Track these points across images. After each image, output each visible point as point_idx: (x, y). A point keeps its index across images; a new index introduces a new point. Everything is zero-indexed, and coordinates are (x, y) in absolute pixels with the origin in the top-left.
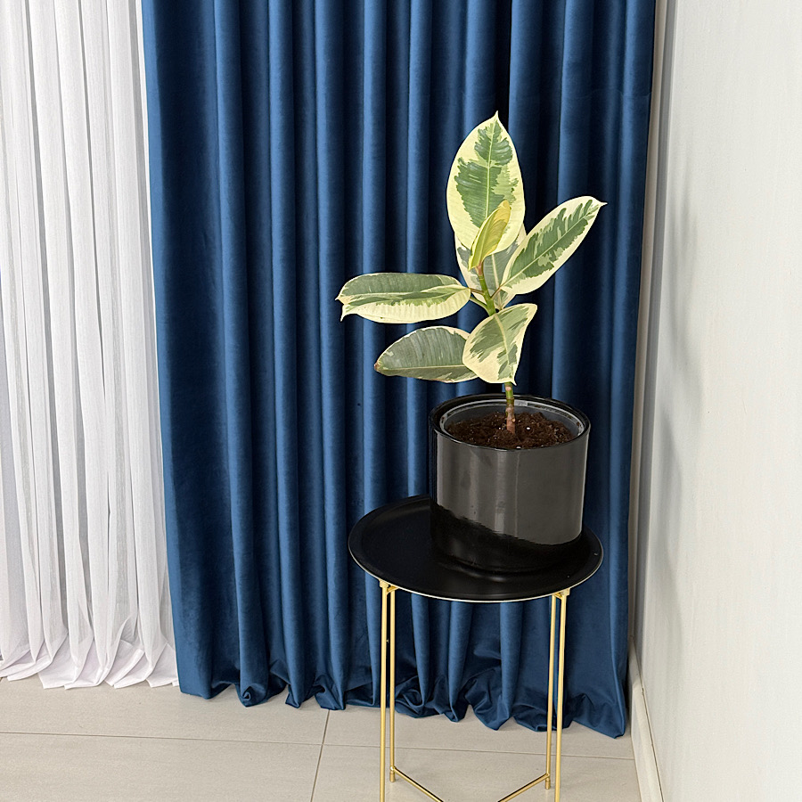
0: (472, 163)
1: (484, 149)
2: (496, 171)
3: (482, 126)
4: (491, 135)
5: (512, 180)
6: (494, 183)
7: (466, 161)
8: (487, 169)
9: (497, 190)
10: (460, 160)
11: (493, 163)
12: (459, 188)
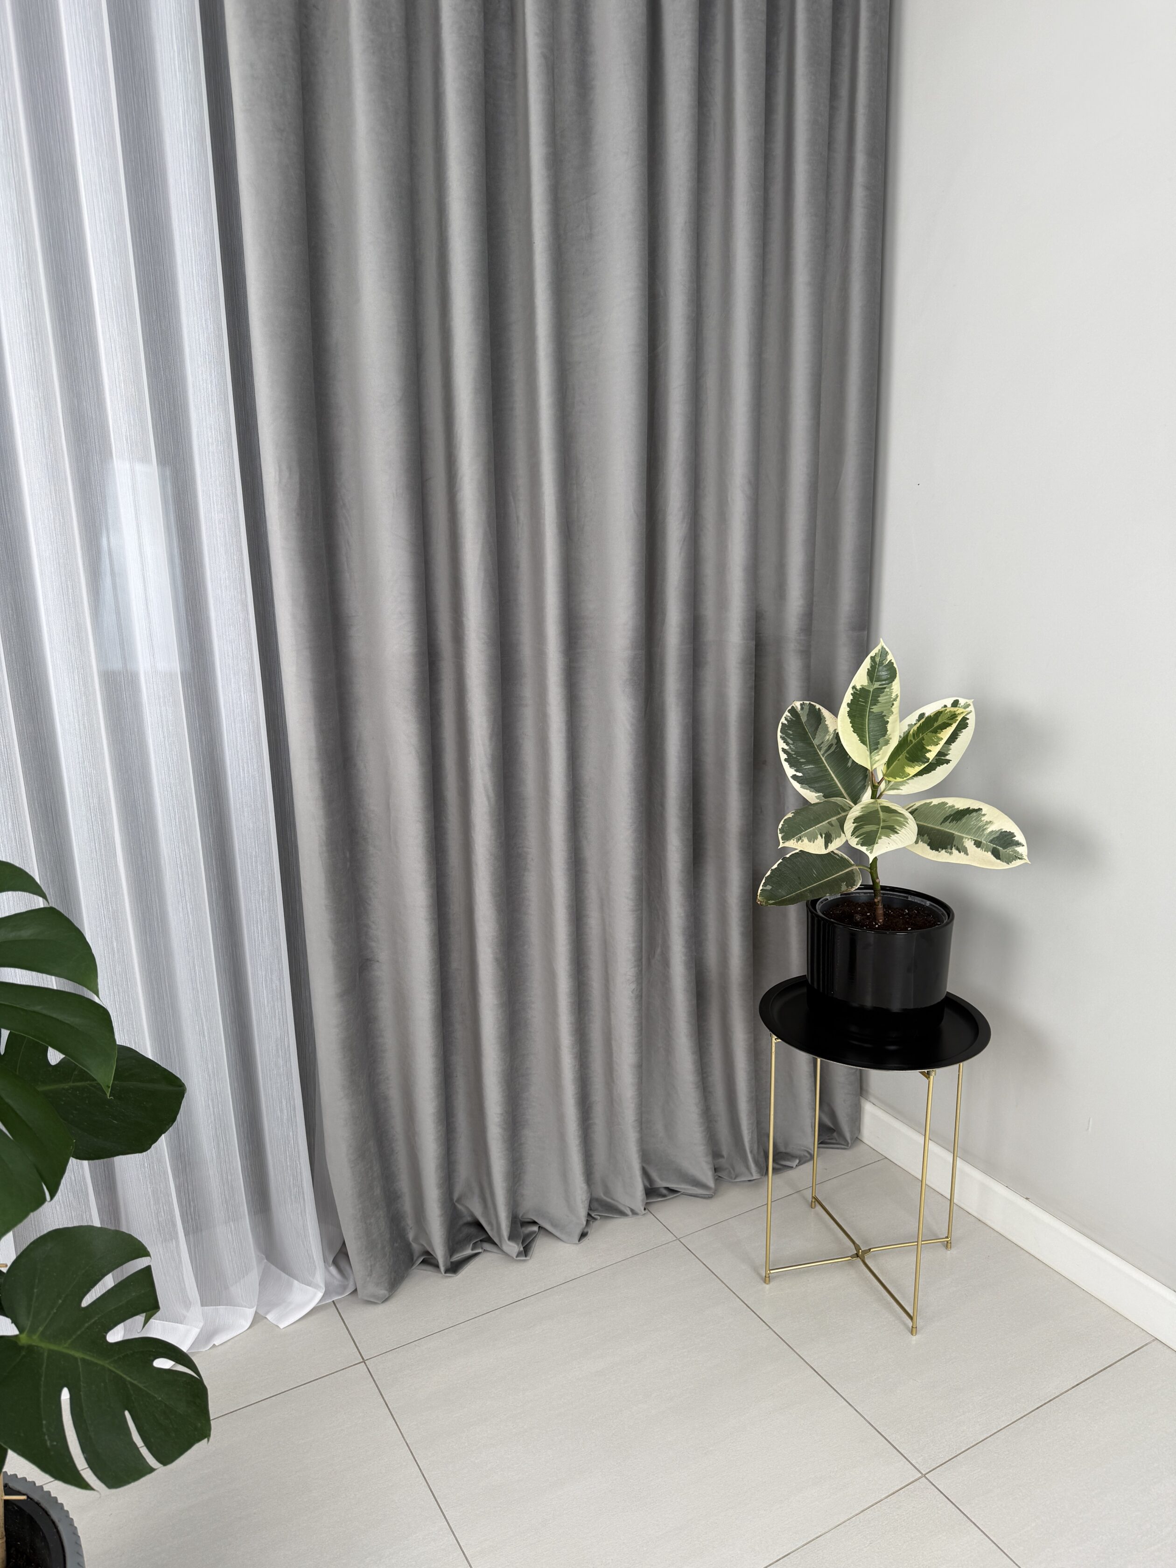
0: (863, 689)
1: (871, 674)
2: (880, 690)
3: (872, 654)
4: (877, 660)
5: (893, 696)
6: (875, 702)
7: (858, 687)
8: (869, 691)
9: (876, 709)
10: (854, 687)
11: (877, 685)
12: (850, 714)
